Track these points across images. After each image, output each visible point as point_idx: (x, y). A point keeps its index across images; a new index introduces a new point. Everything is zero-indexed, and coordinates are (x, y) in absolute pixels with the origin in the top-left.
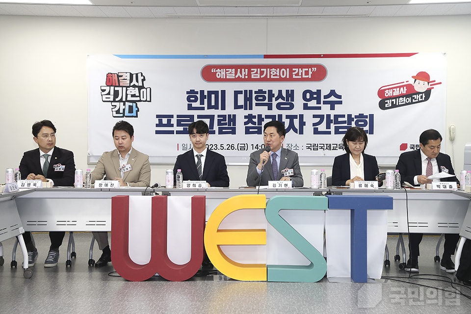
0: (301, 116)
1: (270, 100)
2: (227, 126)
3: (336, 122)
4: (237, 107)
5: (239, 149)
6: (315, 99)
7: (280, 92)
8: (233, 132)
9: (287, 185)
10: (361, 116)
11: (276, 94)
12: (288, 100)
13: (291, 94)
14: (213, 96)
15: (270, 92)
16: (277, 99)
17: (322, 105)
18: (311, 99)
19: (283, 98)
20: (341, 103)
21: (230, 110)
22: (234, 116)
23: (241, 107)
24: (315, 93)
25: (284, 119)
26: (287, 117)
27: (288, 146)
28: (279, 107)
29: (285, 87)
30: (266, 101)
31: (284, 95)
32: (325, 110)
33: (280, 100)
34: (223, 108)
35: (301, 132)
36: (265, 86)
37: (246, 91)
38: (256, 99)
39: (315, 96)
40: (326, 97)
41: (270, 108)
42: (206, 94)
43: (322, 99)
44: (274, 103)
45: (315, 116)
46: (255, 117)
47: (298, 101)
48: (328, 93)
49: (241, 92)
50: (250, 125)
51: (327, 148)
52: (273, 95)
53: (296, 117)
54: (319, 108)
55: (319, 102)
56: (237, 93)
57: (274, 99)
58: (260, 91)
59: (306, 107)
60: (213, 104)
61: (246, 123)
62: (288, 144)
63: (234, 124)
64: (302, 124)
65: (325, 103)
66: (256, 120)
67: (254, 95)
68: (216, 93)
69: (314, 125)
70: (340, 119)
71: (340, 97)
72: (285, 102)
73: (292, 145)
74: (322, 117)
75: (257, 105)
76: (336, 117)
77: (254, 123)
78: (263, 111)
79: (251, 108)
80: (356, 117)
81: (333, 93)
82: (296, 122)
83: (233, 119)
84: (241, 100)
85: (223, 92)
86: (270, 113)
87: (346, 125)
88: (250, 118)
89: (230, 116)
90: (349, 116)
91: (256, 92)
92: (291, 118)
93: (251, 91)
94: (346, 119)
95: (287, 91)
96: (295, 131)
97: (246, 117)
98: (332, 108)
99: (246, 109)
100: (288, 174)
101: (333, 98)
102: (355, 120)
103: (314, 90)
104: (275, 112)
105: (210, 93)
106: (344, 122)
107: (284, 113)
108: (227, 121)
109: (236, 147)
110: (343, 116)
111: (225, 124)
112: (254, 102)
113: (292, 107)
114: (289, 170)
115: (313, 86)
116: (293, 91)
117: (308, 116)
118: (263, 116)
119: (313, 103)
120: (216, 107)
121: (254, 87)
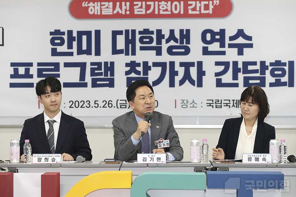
0: (200, 64)
1: (159, 42)
2: (103, 77)
3: (246, 71)
4: (115, 51)
5: (119, 106)
6: (217, 40)
7: (172, 32)
8: (111, 84)
9: (160, 159)
10: (278, 63)
11: (167, 36)
12: (182, 42)
13: (186, 35)
14: (84, 38)
15: (159, 32)
16: (168, 41)
17: (226, 49)
18: (213, 40)
19: (176, 40)
20: (251, 46)
21: (106, 56)
22: (112, 64)
23: (121, 52)
24: (217, 34)
25: (177, 68)
26: (182, 64)
27: (183, 102)
28: (170, 51)
29: (178, 25)
30: (154, 44)
31: (177, 35)
32: (231, 55)
33: (172, 43)
34: (98, 53)
35: (200, 85)
36: (153, 25)
37: (127, 31)
38: (141, 41)
39: (218, 37)
40: (231, 38)
41: (159, 53)
42: (75, 34)
43: (227, 42)
44: (165, 46)
45: (217, 64)
46: (139, 65)
47: (196, 44)
48: (234, 33)
49: (120, 33)
50: (133, 75)
51: (233, 105)
52: (163, 37)
53: (192, 64)
54: (223, 53)
55: (222, 45)
56: (115, 34)
57: (164, 41)
58: (146, 31)
59: (206, 52)
60: (84, 47)
61: (127, 73)
62: (183, 100)
63: (112, 74)
64: (201, 73)
65: (231, 46)
66: (140, 69)
67: (138, 36)
68: (88, 34)
69: (217, 74)
70: (250, 68)
71: (250, 38)
72: (178, 44)
73: (187, 102)
74: (226, 64)
75: (142, 48)
76: (246, 64)
77: (138, 73)
78: (150, 57)
79: (134, 53)
80: (271, 64)
81: (240, 33)
82: (193, 72)
83: (110, 68)
84: (121, 43)
85: (98, 33)
86: (159, 59)
87: (258, 75)
88: (132, 66)
89: (106, 63)
90: (263, 63)
91: (140, 33)
92: (187, 66)
93: (134, 32)
94: (258, 67)
95: (181, 31)
96: (192, 82)
97: (127, 65)
98: (240, 53)
99: (127, 54)
100: (162, 145)
101: (241, 40)
102: (270, 68)
103: (217, 30)
104: (166, 58)
105: (80, 34)
106: (256, 71)
107: (178, 59)
108: (103, 71)
109: (115, 104)
110: (255, 63)
111: (101, 74)
112: (138, 45)
113: (187, 51)
114: (164, 141)
115: (216, 25)
116: (188, 31)
117: (209, 63)
118: (150, 64)
119: (215, 47)
120: (88, 52)
121: (138, 25)
